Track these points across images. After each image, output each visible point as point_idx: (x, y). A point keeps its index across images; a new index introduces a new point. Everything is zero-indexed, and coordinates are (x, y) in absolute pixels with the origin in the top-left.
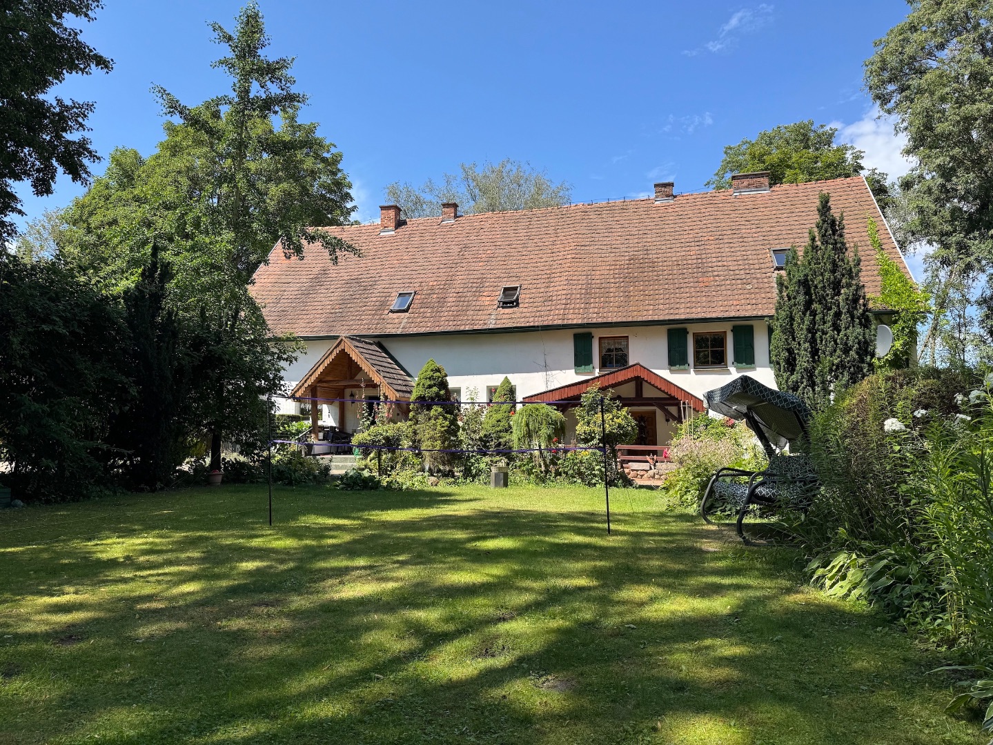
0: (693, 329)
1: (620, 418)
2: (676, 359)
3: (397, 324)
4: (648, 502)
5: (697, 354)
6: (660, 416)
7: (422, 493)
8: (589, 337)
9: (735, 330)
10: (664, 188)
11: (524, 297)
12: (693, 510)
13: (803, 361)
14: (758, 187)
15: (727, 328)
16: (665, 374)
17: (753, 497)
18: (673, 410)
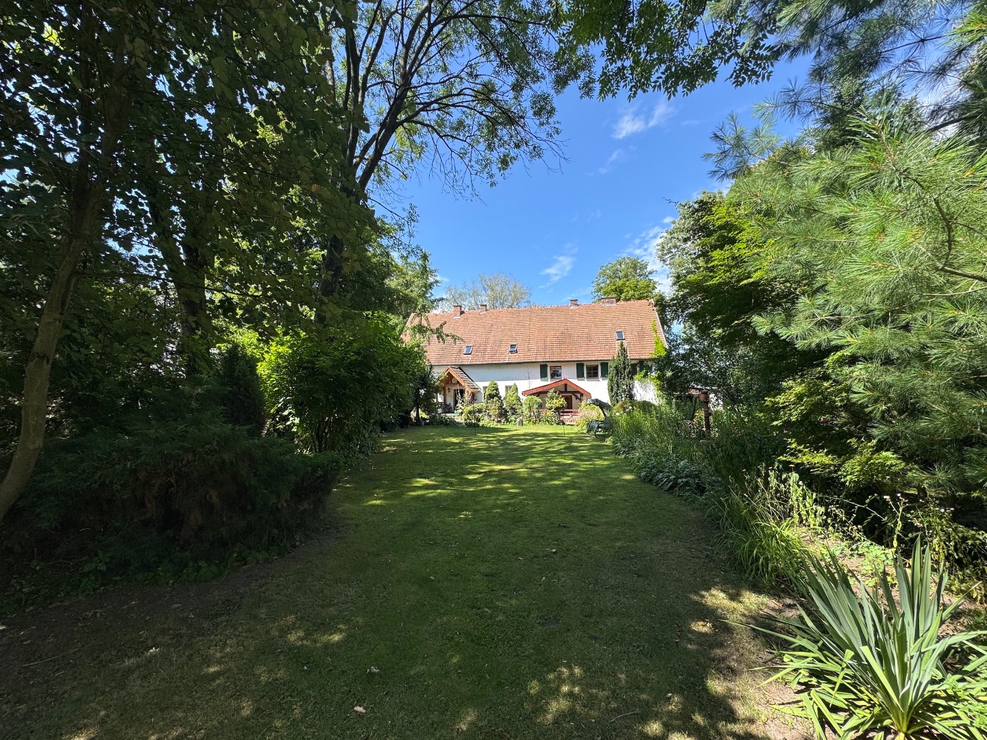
0: (586, 364)
1: (561, 401)
2: (580, 375)
3: (467, 360)
5: (588, 373)
6: (574, 398)
8: (546, 366)
9: (602, 364)
10: (574, 301)
11: (518, 348)
14: (612, 302)
15: (599, 363)
16: (576, 381)
18: (579, 395)
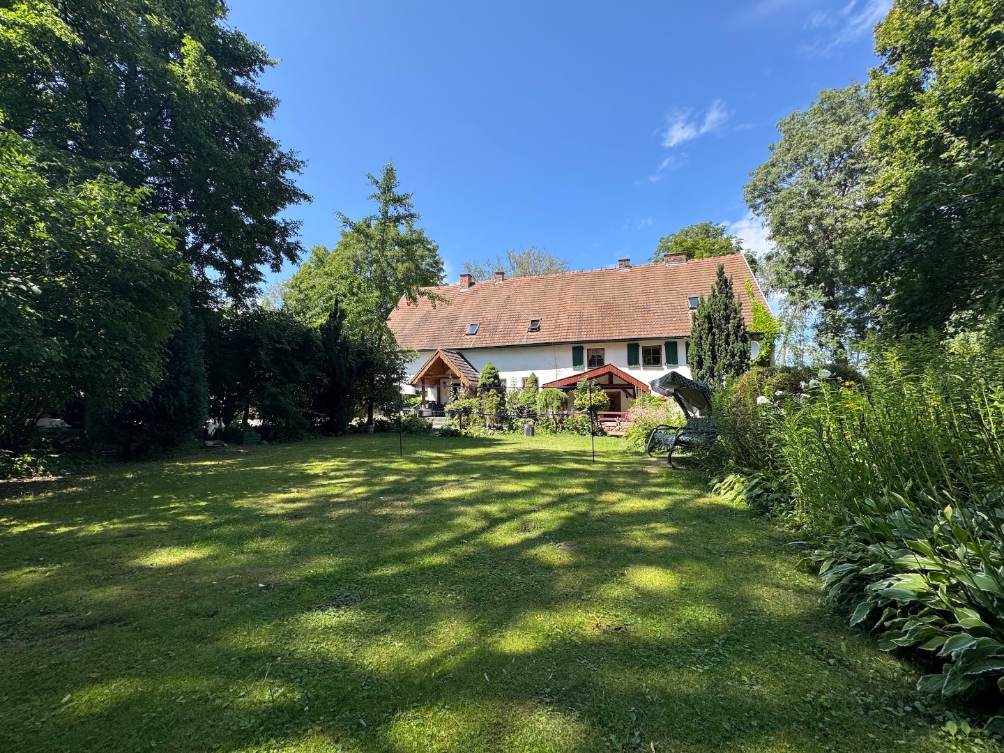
0: (642, 344)
1: (601, 396)
2: (633, 361)
3: (469, 342)
4: (616, 444)
5: (644, 358)
6: (623, 394)
7: (484, 439)
8: (582, 348)
9: (667, 344)
10: (625, 262)
11: (542, 324)
12: (642, 449)
13: (707, 362)
14: (680, 261)
15: (662, 343)
16: (626, 370)
17: (678, 442)
18: (631, 391)
